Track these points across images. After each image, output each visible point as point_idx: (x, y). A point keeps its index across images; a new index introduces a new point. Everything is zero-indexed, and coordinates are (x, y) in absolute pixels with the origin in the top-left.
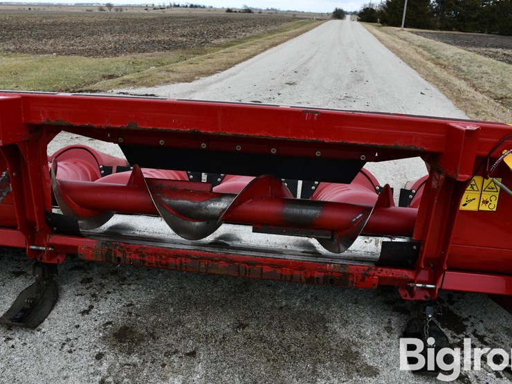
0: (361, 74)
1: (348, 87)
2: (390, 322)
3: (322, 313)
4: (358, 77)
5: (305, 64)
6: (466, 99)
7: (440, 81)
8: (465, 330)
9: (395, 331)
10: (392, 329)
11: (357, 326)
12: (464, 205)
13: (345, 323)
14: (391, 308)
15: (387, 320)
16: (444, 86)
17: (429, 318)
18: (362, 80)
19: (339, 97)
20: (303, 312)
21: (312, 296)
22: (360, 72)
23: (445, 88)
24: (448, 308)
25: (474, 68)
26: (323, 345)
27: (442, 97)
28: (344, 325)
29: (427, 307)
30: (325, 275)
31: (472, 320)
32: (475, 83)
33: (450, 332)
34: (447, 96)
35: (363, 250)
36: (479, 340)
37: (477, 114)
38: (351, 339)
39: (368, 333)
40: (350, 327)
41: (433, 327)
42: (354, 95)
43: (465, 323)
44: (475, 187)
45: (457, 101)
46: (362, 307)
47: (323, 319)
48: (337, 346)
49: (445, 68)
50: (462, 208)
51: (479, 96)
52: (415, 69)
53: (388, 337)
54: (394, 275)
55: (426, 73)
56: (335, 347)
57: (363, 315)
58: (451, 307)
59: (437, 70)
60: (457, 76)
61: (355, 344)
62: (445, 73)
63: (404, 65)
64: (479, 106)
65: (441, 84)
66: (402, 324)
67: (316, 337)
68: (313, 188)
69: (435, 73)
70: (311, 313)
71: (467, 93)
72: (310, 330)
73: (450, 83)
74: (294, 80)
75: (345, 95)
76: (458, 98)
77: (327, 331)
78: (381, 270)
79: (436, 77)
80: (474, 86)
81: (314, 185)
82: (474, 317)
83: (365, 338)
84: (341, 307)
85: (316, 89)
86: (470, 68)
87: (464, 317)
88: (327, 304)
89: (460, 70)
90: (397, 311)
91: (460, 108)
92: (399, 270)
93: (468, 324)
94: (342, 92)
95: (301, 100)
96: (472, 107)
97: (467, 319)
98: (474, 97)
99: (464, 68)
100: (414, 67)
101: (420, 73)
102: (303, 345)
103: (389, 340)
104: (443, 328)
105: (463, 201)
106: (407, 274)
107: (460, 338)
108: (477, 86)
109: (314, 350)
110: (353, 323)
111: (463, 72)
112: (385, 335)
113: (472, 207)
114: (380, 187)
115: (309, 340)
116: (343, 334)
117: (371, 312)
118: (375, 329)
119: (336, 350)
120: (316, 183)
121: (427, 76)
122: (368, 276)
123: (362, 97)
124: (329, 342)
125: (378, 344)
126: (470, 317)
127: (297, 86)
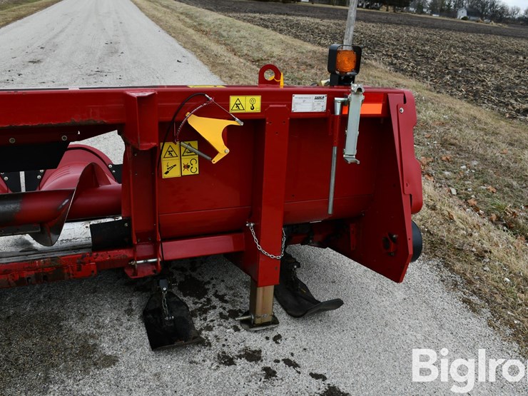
0: (116, 46)
1: (101, 60)
2: (130, 304)
3: (56, 312)
4: (113, 49)
5: (54, 38)
6: (222, 64)
7: (198, 48)
8: (206, 293)
9: (136, 311)
10: (132, 310)
11: (95, 317)
12: (167, 173)
13: (82, 316)
14: (132, 289)
15: (127, 303)
16: (201, 52)
17: (165, 291)
18: (116, 52)
19: (89, 72)
20: (34, 316)
21: (44, 297)
22: (116, 43)
23: (202, 55)
24: (191, 275)
25: (234, 33)
26: (57, 346)
27: (199, 63)
28: (81, 319)
29: (161, 281)
30: (36, 273)
31: (214, 282)
32: (234, 47)
33: (192, 298)
34: (203, 62)
35: (84, 237)
36: (220, 300)
37: (231, 77)
38: (88, 332)
39: (107, 322)
40: (87, 320)
41: (173, 299)
42: (106, 69)
43: (207, 287)
44: (173, 153)
45: (213, 66)
46: (101, 295)
47: (57, 319)
48: (72, 343)
49: (206, 34)
50: (165, 176)
51: (235, 60)
52: (174, 37)
53: (128, 320)
54: (112, 257)
55: (185, 39)
56: (70, 346)
57: (102, 303)
58: (194, 274)
59: (197, 37)
60: (218, 42)
61: (92, 336)
62: (205, 39)
63: (163, 34)
64: (234, 70)
65: (198, 50)
66: (143, 303)
67: (49, 340)
68: (39, 177)
69: (194, 40)
70: (43, 315)
71: (223, 58)
72: (41, 334)
73: (207, 49)
74: (39, 57)
75: (97, 70)
76: (214, 64)
77: (61, 330)
78: (97, 255)
79: (194, 44)
80: (233, 50)
81: (40, 174)
82: (216, 278)
83: (103, 327)
84: (77, 300)
85: (64, 65)
86: (229, 34)
87: (206, 281)
88: (62, 301)
89: (220, 35)
90: (137, 290)
91: (215, 73)
92: (116, 251)
93: (210, 286)
94: (93, 67)
95: (44, 80)
96: (227, 71)
97: (209, 283)
98: (229, 61)
99: (225, 34)
100: (173, 35)
101: (178, 41)
102: (33, 354)
103: (129, 323)
104: (185, 296)
105: (164, 169)
106: (124, 253)
107: (201, 303)
108: (236, 50)
109: (46, 354)
110: (91, 315)
111: (223, 37)
112: (124, 319)
113: (175, 173)
114: (113, 165)
115: (41, 345)
116: (80, 329)
117: (111, 297)
118: (114, 315)
119: (72, 348)
120: (42, 171)
121: (185, 43)
122: (84, 264)
123: (115, 70)
124: (63, 342)
125: (117, 330)
126: (212, 279)
127: (42, 64)
